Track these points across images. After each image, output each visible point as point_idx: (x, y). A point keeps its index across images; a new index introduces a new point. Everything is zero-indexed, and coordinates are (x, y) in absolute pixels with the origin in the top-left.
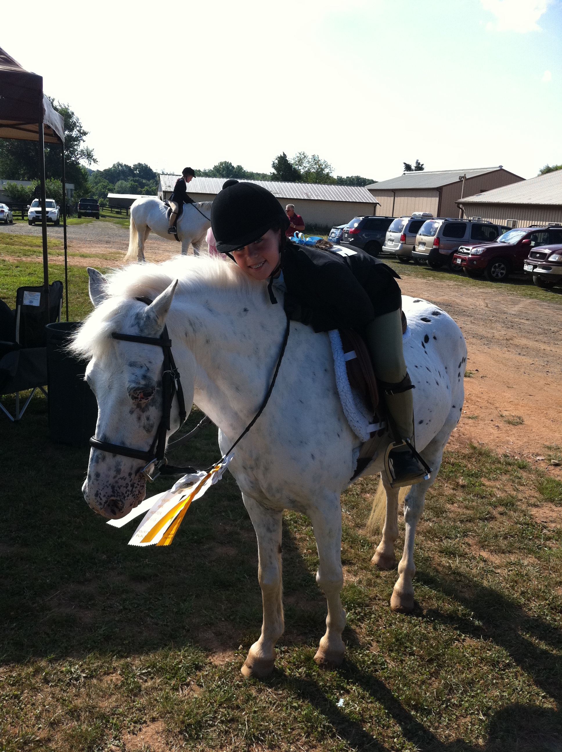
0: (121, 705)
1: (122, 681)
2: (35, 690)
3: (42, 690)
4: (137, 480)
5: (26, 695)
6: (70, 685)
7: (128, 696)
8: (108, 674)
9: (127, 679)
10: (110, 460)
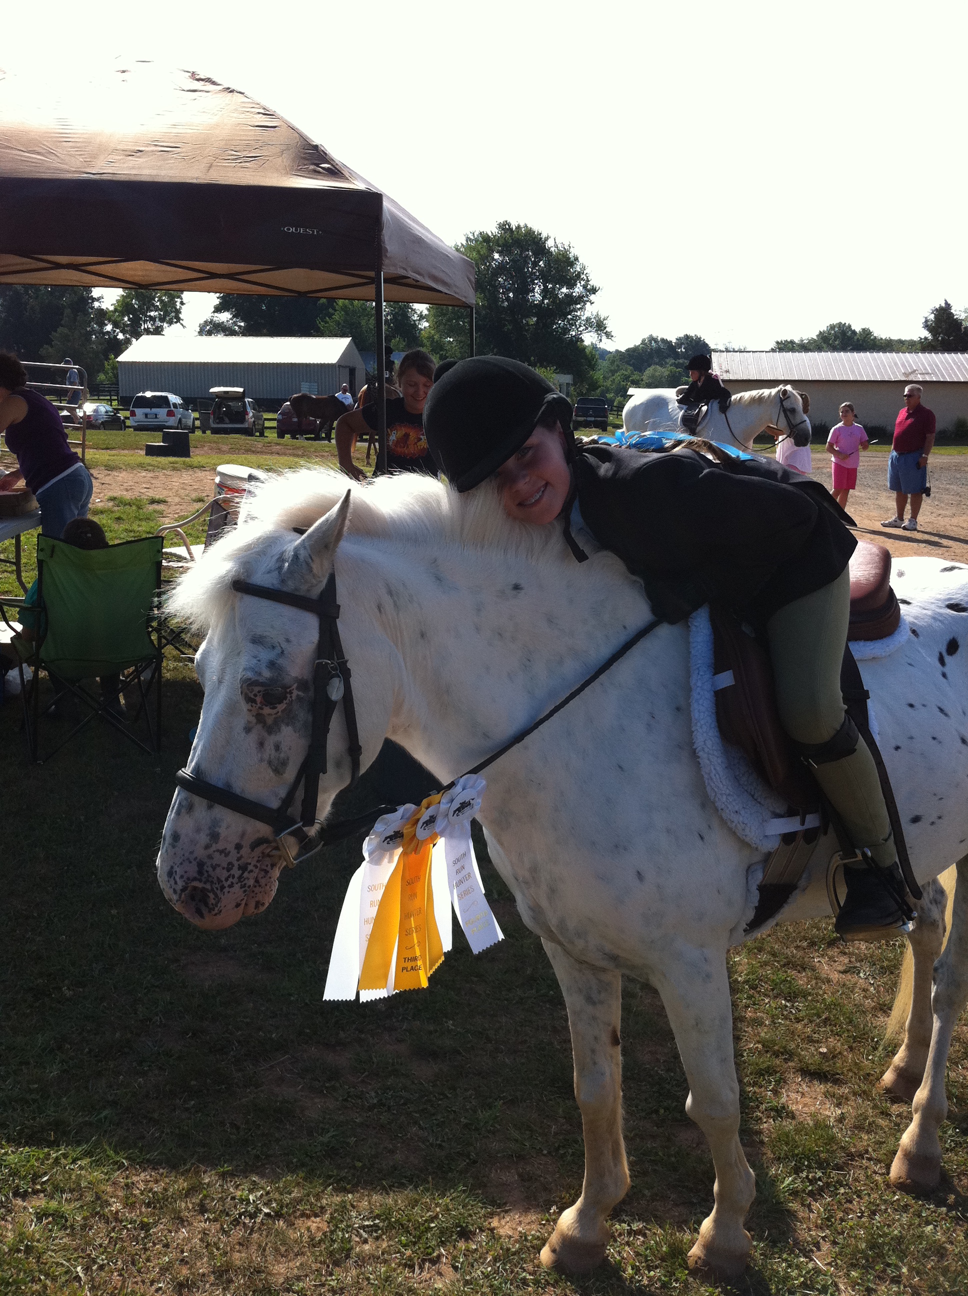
0: (306, 1276)
1: (324, 1234)
2: (180, 1221)
3: (190, 1224)
4: (256, 859)
5: (162, 1226)
6: (238, 1223)
7: (324, 1263)
8: (308, 1217)
9: (332, 1232)
10: (202, 812)
